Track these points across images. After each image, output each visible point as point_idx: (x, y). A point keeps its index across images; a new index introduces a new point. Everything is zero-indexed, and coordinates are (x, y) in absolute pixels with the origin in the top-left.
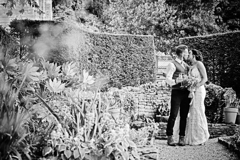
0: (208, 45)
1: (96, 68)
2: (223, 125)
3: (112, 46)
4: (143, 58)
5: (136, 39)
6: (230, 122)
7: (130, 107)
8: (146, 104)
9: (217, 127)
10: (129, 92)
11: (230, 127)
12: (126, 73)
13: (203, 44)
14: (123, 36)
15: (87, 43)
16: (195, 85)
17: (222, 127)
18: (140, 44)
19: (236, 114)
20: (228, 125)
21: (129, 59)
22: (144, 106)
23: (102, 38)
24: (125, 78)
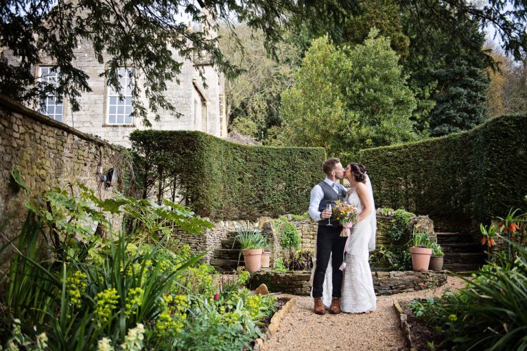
0: (397, 157)
1: (249, 191)
2: (408, 275)
3: (270, 163)
4: (312, 177)
5: (302, 152)
6: (419, 269)
7: (288, 242)
8: (312, 237)
9: (398, 278)
10: (288, 222)
11: (419, 277)
12: (290, 196)
13: (391, 156)
14: (286, 149)
15: (236, 159)
16: (352, 217)
17: (406, 278)
18: (307, 159)
19: (429, 257)
20: (417, 273)
21: (293, 177)
22: (309, 240)
23: (256, 152)
24: (288, 203)
